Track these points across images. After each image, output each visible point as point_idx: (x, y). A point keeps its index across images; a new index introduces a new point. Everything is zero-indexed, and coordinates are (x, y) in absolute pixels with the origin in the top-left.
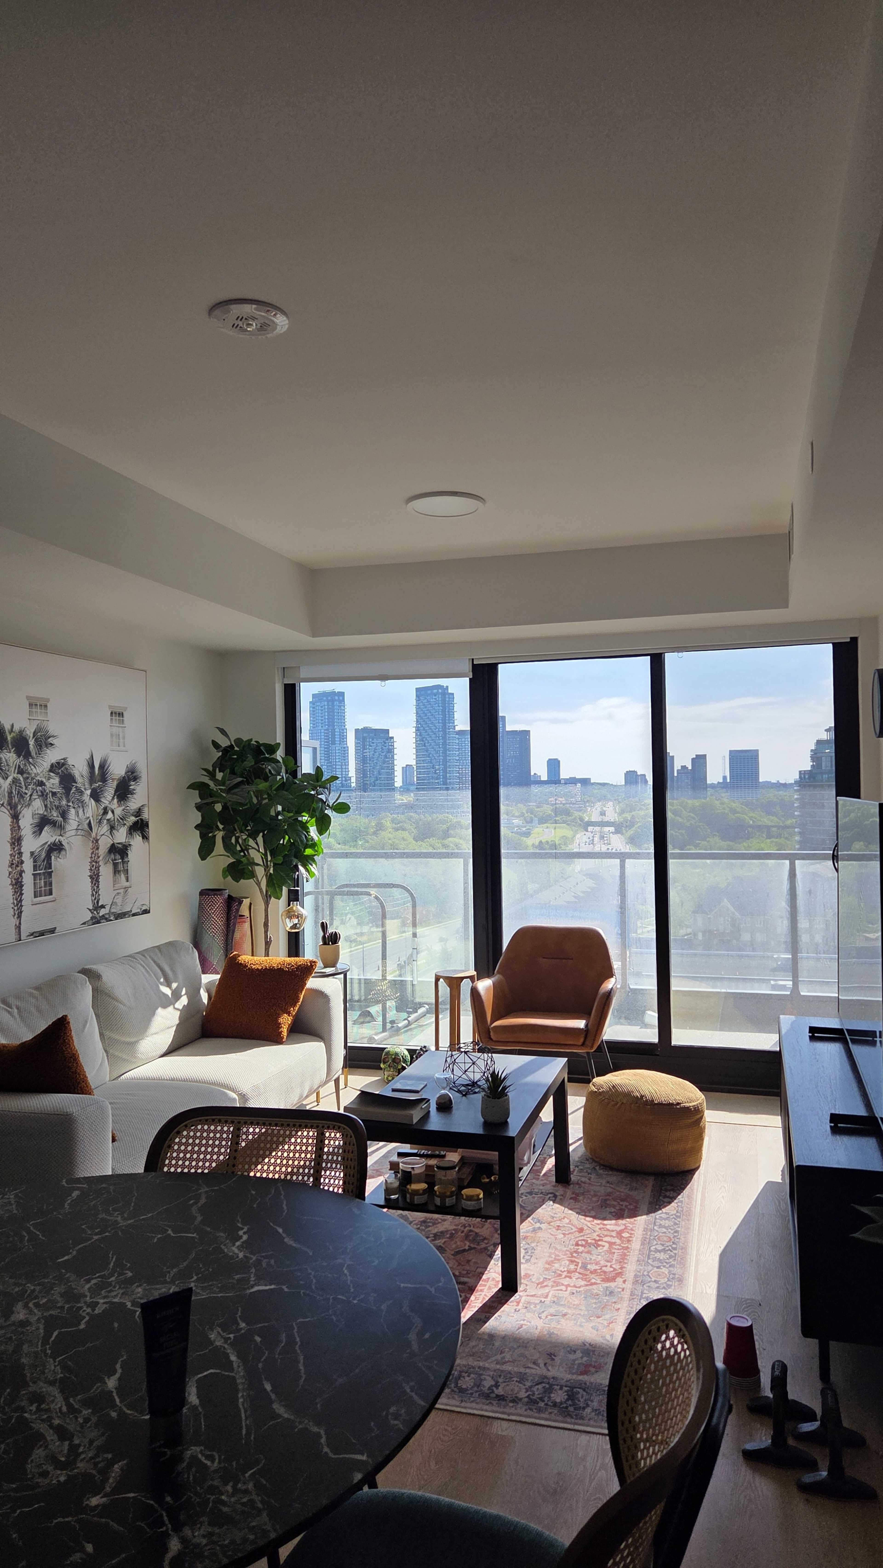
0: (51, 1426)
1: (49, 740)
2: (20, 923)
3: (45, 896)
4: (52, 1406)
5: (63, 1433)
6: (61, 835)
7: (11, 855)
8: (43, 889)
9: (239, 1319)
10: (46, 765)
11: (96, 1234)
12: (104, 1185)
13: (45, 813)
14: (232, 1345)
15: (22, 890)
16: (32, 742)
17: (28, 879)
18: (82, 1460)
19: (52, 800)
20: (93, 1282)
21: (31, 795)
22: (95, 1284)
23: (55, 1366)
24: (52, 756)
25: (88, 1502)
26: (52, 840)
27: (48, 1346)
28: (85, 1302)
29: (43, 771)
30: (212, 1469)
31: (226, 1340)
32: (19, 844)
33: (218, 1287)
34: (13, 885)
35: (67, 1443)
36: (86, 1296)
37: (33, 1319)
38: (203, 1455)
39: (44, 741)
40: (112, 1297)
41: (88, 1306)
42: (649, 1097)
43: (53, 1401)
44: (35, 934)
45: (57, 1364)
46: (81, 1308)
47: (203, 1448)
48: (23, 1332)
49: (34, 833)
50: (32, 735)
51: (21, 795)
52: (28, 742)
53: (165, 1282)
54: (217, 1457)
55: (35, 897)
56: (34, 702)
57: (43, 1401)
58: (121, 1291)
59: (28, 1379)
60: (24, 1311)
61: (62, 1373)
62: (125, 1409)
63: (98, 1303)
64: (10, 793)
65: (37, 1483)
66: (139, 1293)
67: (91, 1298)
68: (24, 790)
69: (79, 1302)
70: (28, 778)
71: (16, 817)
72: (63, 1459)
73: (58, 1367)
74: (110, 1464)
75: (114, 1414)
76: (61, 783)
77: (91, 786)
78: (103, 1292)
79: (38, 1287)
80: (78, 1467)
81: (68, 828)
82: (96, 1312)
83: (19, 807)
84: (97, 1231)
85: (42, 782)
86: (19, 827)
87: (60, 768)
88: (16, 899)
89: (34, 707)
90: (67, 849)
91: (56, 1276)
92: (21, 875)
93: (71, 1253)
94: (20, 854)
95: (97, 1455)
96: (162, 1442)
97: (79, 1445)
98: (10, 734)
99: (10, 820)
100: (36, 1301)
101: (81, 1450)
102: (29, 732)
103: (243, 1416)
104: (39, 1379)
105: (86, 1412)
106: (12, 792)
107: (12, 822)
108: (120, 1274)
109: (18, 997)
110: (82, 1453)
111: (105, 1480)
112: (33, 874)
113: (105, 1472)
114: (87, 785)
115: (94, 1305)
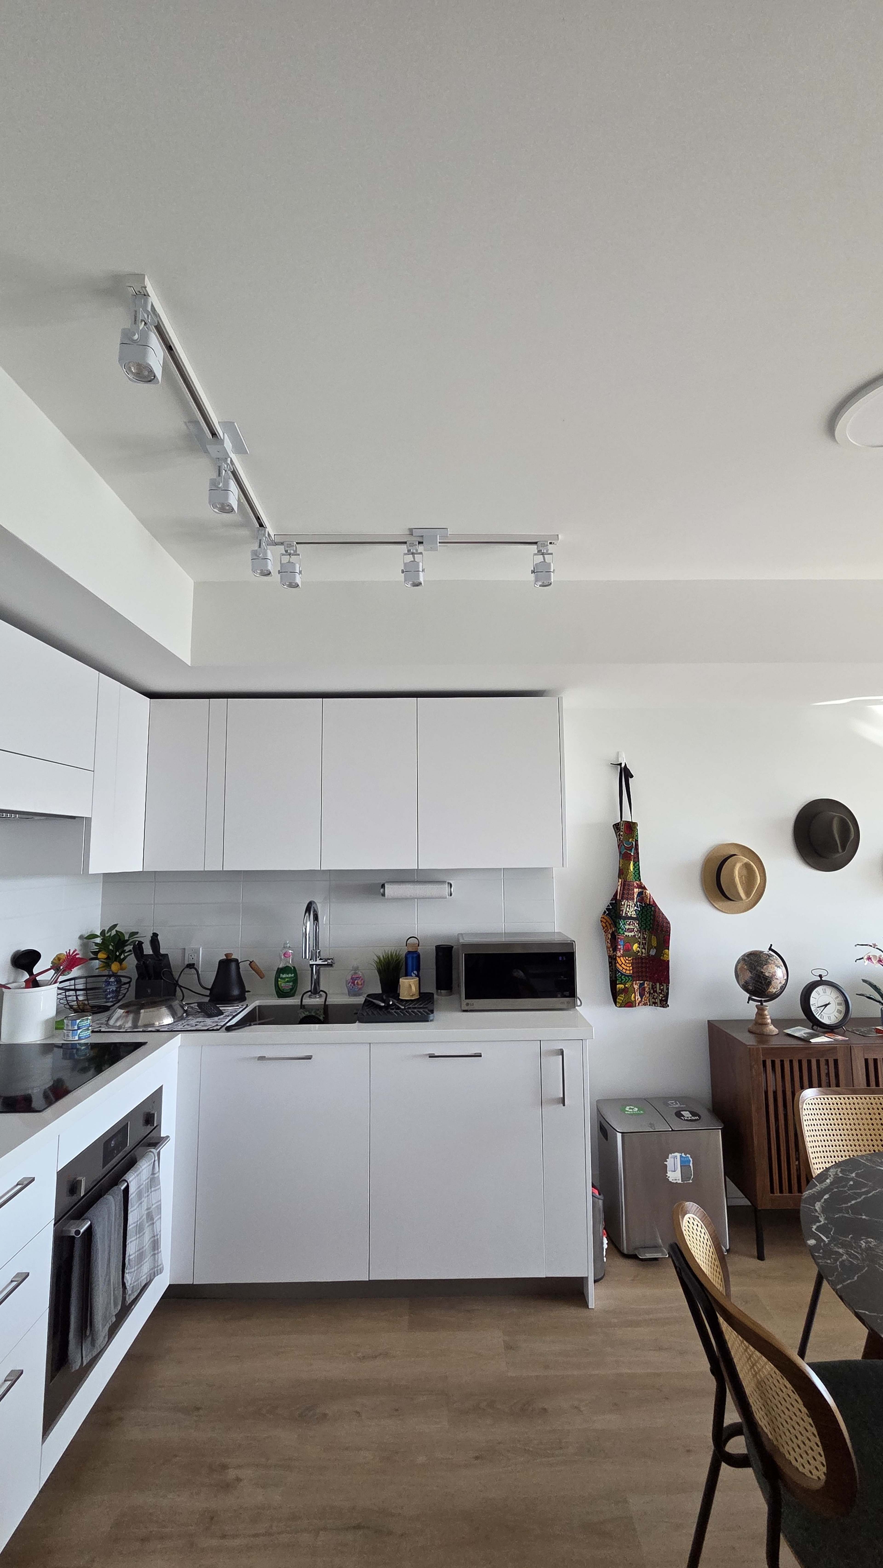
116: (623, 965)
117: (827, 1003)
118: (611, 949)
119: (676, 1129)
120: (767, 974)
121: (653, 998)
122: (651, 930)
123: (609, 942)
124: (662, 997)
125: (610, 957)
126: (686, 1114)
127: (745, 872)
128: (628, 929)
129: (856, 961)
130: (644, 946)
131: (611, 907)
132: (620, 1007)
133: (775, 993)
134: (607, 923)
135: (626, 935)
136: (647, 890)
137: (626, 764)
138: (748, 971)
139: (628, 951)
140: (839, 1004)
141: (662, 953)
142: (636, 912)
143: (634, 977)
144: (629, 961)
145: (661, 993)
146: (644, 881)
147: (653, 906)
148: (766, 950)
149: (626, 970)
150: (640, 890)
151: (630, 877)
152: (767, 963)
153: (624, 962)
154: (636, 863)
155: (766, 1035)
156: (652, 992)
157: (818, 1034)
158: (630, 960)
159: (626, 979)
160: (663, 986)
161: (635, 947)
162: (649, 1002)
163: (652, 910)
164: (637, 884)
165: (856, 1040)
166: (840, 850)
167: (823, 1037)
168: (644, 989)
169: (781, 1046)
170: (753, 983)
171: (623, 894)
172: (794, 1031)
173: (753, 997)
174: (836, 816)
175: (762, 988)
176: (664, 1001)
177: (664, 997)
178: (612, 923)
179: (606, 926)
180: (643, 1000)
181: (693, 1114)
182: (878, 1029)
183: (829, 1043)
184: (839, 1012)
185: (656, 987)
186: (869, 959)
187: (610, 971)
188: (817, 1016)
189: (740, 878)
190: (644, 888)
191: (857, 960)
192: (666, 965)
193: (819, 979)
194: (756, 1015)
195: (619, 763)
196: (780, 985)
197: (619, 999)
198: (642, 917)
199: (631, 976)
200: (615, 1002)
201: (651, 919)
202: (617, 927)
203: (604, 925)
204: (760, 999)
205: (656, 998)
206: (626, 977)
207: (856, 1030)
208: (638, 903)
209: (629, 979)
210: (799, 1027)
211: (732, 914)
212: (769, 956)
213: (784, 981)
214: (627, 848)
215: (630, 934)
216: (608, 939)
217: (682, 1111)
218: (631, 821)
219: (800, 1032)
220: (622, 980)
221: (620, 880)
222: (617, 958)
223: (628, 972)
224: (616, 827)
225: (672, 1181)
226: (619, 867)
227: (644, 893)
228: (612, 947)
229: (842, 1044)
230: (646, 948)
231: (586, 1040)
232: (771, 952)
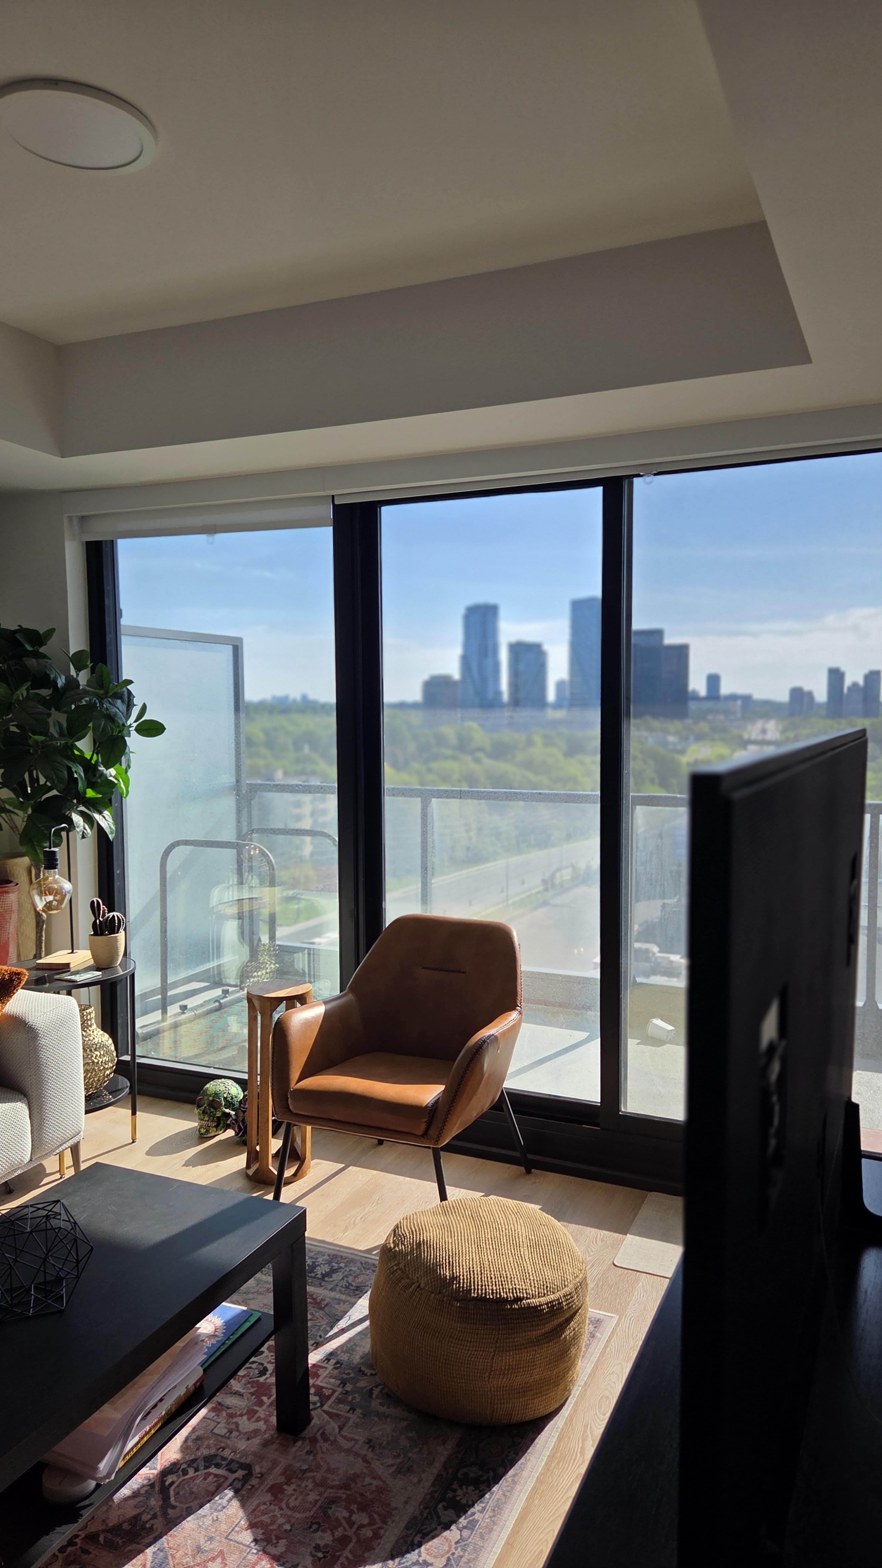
42: (464, 1283)
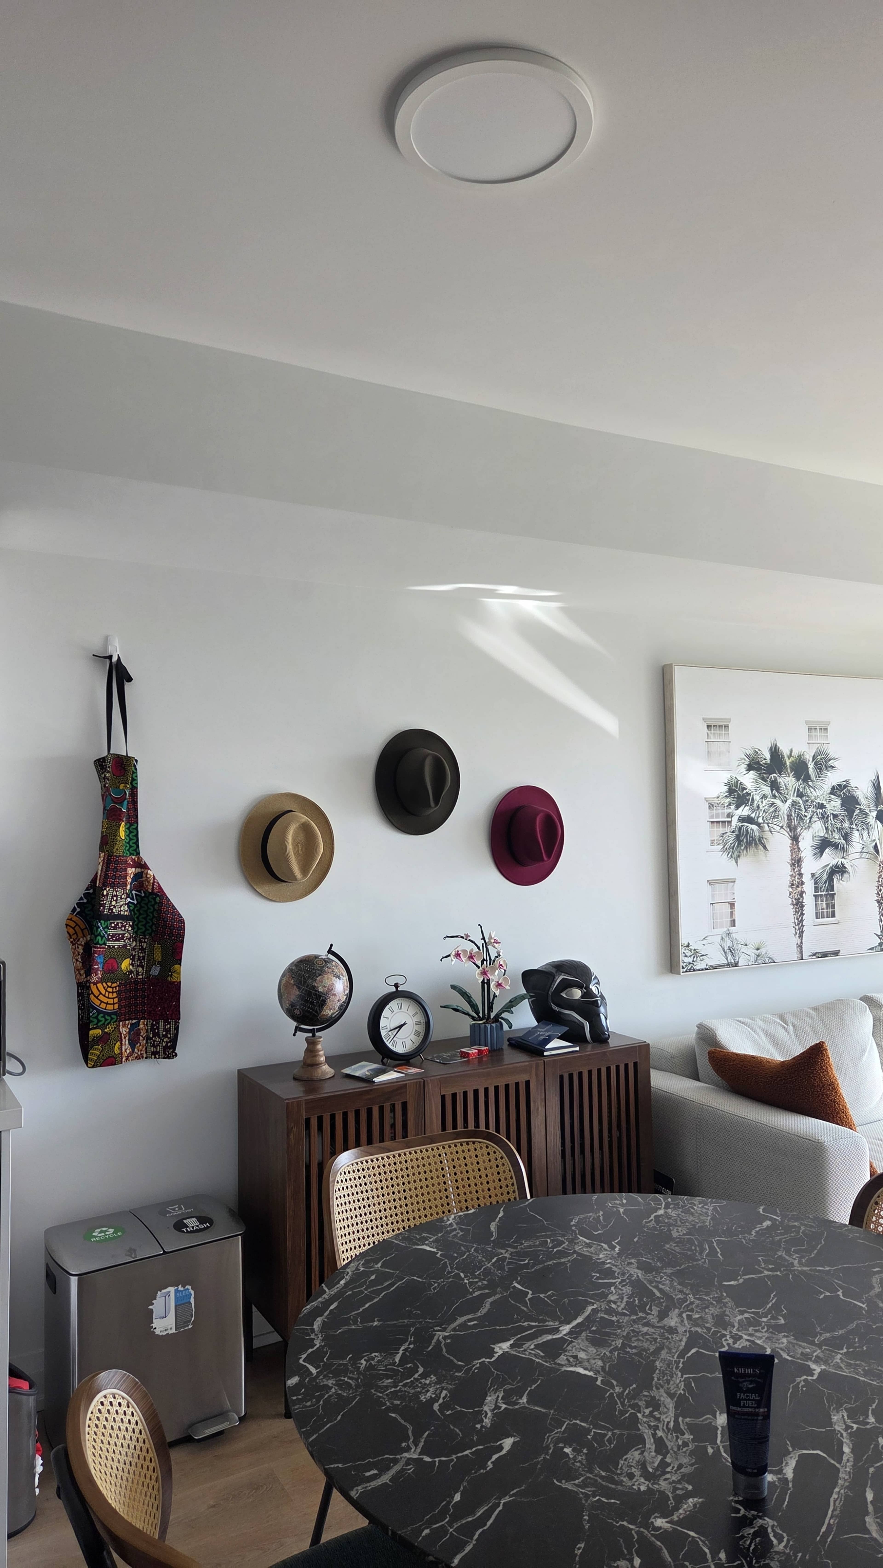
0: (654, 1435)
1: (830, 762)
2: (802, 943)
3: (827, 917)
4: (663, 1417)
5: (661, 1447)
6: (843, 857)
7: (791, 876)
8: (825, 910)
9: (870, 1412)
10: (827, 788)
11: (769, 1270)
12: (796, 1224)
13: (826, 836)
14: (851, 1435)
15: (803, 910)
16: (811, 766)
17: (809, 900)
18: (666, 1480)
19: (833, 822)
20: (746, 1315)
21: (811, 818)
22: (746, 1318)
23: (680, 1381)
24: (832, 779)
25: (654, 1520)
26: (834, 862)
27: (682, 1360)
28: (731, 1332)
29: (823, 794)
30: (776, 1549)
31: (848, 1427)
32: (799, 866)
33: (864, 1370)
34: (794, 905)
35: (660, 1457)
36: (734, 1327)
37: (681, 1330)
38: (773, 1531)
39: (823, 763)
40: (756, 1337)
41: (732, 1337)
43: (664, 1413)
44: (817, 955)
45: (682, 1379)
46: (725, 1336)
47: (776, 1524)
48: (668, 1338)
49: (815, 854)
50: (811, 759)
51: (801, 817)
52: (807, 766)
53: (812, 1343)
54: (785, 1539)
55: (817, 918)
56: (813, 726)
57: (658, 1410)
58: (767, 1335)
59: (654, 1383)
60: (676, 1319)
61: (683, 1390)
62: (722, 1450)
63: (741, 1337)
64: (789, 816)
65: (622, 1481)
66: (783, 1343)
67: (738, 1330)
68: (803, 813)
69: (726, 1330)
70: (807, 801)
71: (795, 839)
72: (651, 1470)
73: (683, 1383)
74: (688, 1495)
75: (710, 1451)
76: (842, 805)
77: (877, 808)
78: (751, 1329)
79: (698, 1302)
80: (659, 1484)
81: (851, 850)
82: (736, 1346)
83: (799, 829)
84: (771, 1267)
85: (822, 804)
86: (799, 849)
87: (841, 791)
88: (798, 919)
89: (813, 730)
90: (851, 872)
91: (716, 1297)
92: (802, 896)
93: (738, 1280)
94: (801, 875)
95: (679, 1482)
96: (741, 1499)
97: (669, 1465)
98: (789, 759)
99: (790, 841)
100: (690, 1313)
101: (669, 1469)
102: (809, 757)
103: (830, 1512)
104: (662, 1387)
105: (688, 1436)
106: (791, 815)
107: (792, 844)
108: (773, 1318)
109: (795, 1015)
110: (668, 1472)
111: (676, 1508)
112: (814, 895)
113: (680, 1500)
114: (872, 807)
115: (737, 1338)
116: (101, 997)
117: (402, 1023)
118: (82, 972)
119: (170, 1250)
120: (321, 989)
121: (153, 1046)
122: (153, 934)
123: (80, 960)
124: (167, 1043)
125: (79, 985)
126: (192, 1223)
127: (301, 837)
128: (113, 936)
129: (441, 960)
130: (141, 963)
131: (85, 901)
132: (93, 1067)
133: (331, 1017)
134: (77, 928)
135: (109, 946)
136: (149, 869)
137: (119, 657)
138: (295, 987)
139: (111, 972)
140: (418, 1023)
141: (170, 971)
142: (129, 907)
143: (119, 1016)
144: (113, 988)
145: (165, 1036)
146: (146, 855)
147: (158, 896)
148: (323, 953)
149: (107, 1004)
150: (138, 870)
151: (120, 849)
152: (322, 972)
153: (103, 991)
154: (131, 825)
155: (320, 1080)
156: (151, 1036)
157: (386, 1069)
158: (116, 987)
159: (106, 1020)
160: (169, 1023)
161: (125, 964)
162: (146, 1052)
163: (156, 903)
164: (133, 860)
165: (437, 1071)
166: (432, 804)
167: (392, 1072)
168: (138, 1033)
169: (332, 1094)
170: (302, 1004)
171: (106, 876)
172: (355, 1070)
173: (302, 1026)
174: (429, 754)
175: (313, 1010)
176: (169, 1048)
177: (170, 1042)
178: (86, 928)
179: (76, 933)
180: (136, 1050)
181: (201, 1220)
182: (464, 1052)
183: (397, 1080)
184: (417, 1033)
185: (158, 1028)
186: (458, 955)
187: (79, 1008)
188: (387, 1043)
189: (295, 845)
190: (145, 867)
191: (443, 958)
192: (176, 988)
193: (394, 989)
194: (305, 1052)
195: (108, 655)
196: (338, 1004)
197: (92, 1054)
198: (140, 914)
199: (115, 1013)
200: (86, 1059)
201: (154, 917)
202: (94, 935)
203: (72, 931)
204: (311, 1028)
205: (158, 1045)
206: (107, 1017)
207: (438, 1057)
208: (134, 892)
209: (112, 1019)
210: (364, 1063)
211: (283, 902)
212: (327, 961)
213: (345, 997)
214: (116, 800)
215: (116, 944)
216: (79, 954)
217: (186, 1219)
218: (125, 755)
219: (362, 1069)
220: (99, 1021)
221: (102, 855)
222: (92, 985)
223: (110, 1007)
224: (100, 764)
225: (161, 1334)
226: (102, 832)
227: (144, 876)
228: (84, 968)
229: (415, 1079)
230: (145, 963)
231: (9, 1130)
232: (331, 957)
